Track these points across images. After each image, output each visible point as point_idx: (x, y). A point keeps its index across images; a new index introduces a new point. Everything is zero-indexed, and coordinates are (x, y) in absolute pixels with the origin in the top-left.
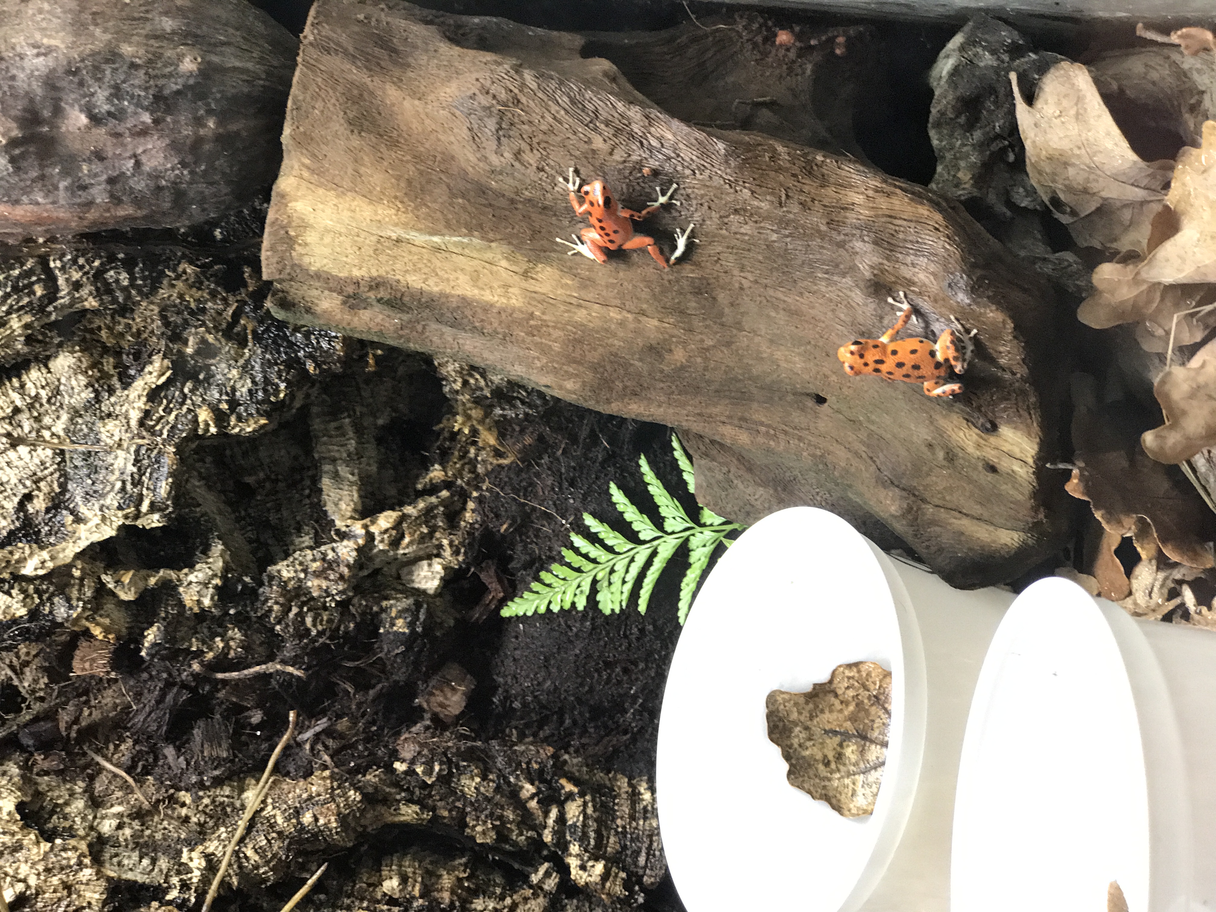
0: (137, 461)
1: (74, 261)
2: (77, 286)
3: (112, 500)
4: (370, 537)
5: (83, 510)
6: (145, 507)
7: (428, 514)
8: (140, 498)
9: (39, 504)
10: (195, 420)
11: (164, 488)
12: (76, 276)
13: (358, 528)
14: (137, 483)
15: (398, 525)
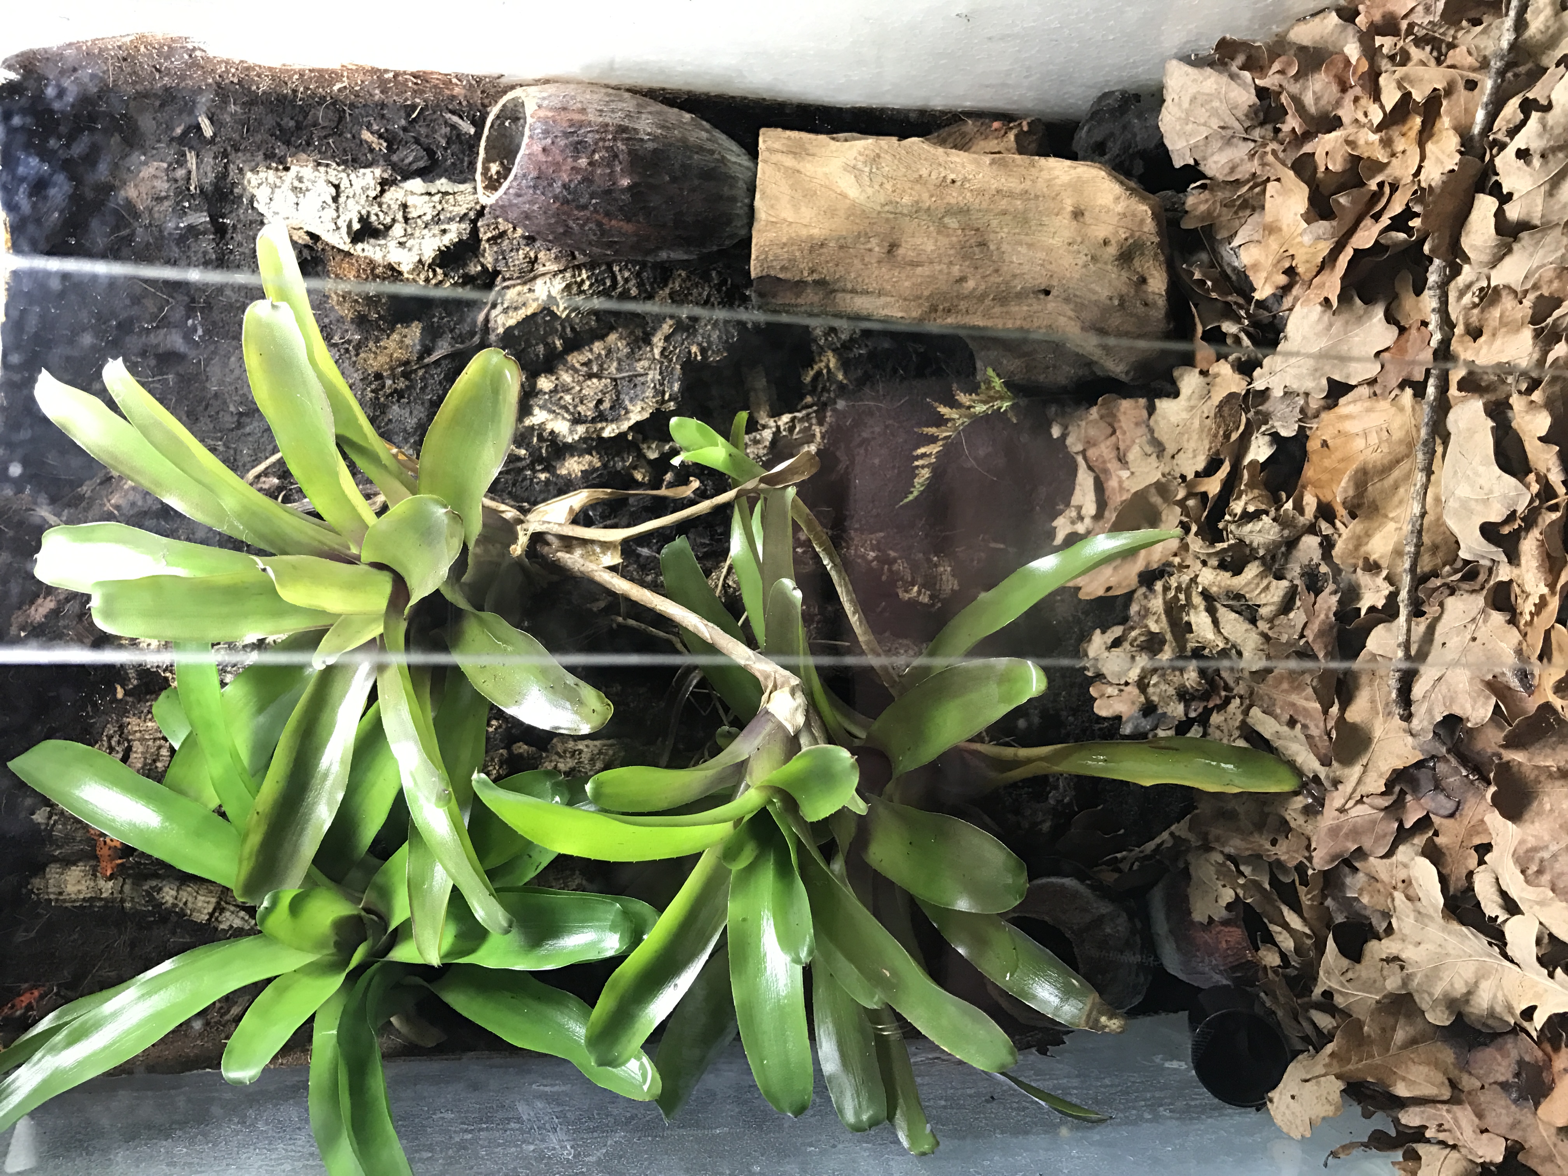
0: (661, 373)
1: (626, 266)
2: (626, 280)
3: (649, 393)
4: (778, 427)
5: (630, 407)
6: (667, 397)
7: (807, 417)
8: (663, 393)
9: (606, 405)
10: (689, 352)
11: (676, 387)
12: (627, 274)
13: (771, 423)
14: (662, 384)
15: (793, 420)
